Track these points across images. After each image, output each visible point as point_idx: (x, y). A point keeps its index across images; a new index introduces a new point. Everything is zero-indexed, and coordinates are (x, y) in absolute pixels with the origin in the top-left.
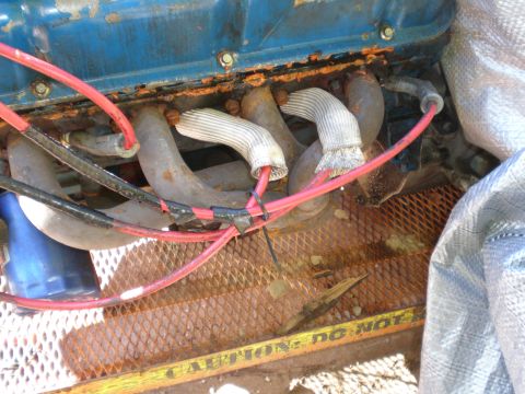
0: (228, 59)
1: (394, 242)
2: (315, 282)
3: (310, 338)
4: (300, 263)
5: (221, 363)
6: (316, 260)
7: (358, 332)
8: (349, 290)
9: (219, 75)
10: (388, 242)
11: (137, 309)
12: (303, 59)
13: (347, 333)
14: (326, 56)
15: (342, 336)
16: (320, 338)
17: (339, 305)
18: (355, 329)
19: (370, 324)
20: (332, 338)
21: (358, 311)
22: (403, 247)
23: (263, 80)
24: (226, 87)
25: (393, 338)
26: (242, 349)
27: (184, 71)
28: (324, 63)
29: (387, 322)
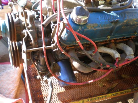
0: (109, 37)
1: (123, 76)
2: (108, 84)
3: (111, 95)
4: (104, 80)
5: (93, 100)
6: (108, 79)
7: (120, 94)
8: (116, 86)
9: (107, 40)
10: (122, 76)
11: (72, 88)
12: (122, 38)
13: (118, 94)
14: (125, 37)
15: (117, 95)
16: (113, 95)
17: (114, 89)
18: (120, 93)
19: (123, 92)
20: (115, 95)
21: (119, 90)
22: (125, 77)
23: (114, 41)
24: (107, 42)
25: (119, 98)
26: (98, 97)
27: (101, 39)
28: (125, 39)
29: (126, 92)
